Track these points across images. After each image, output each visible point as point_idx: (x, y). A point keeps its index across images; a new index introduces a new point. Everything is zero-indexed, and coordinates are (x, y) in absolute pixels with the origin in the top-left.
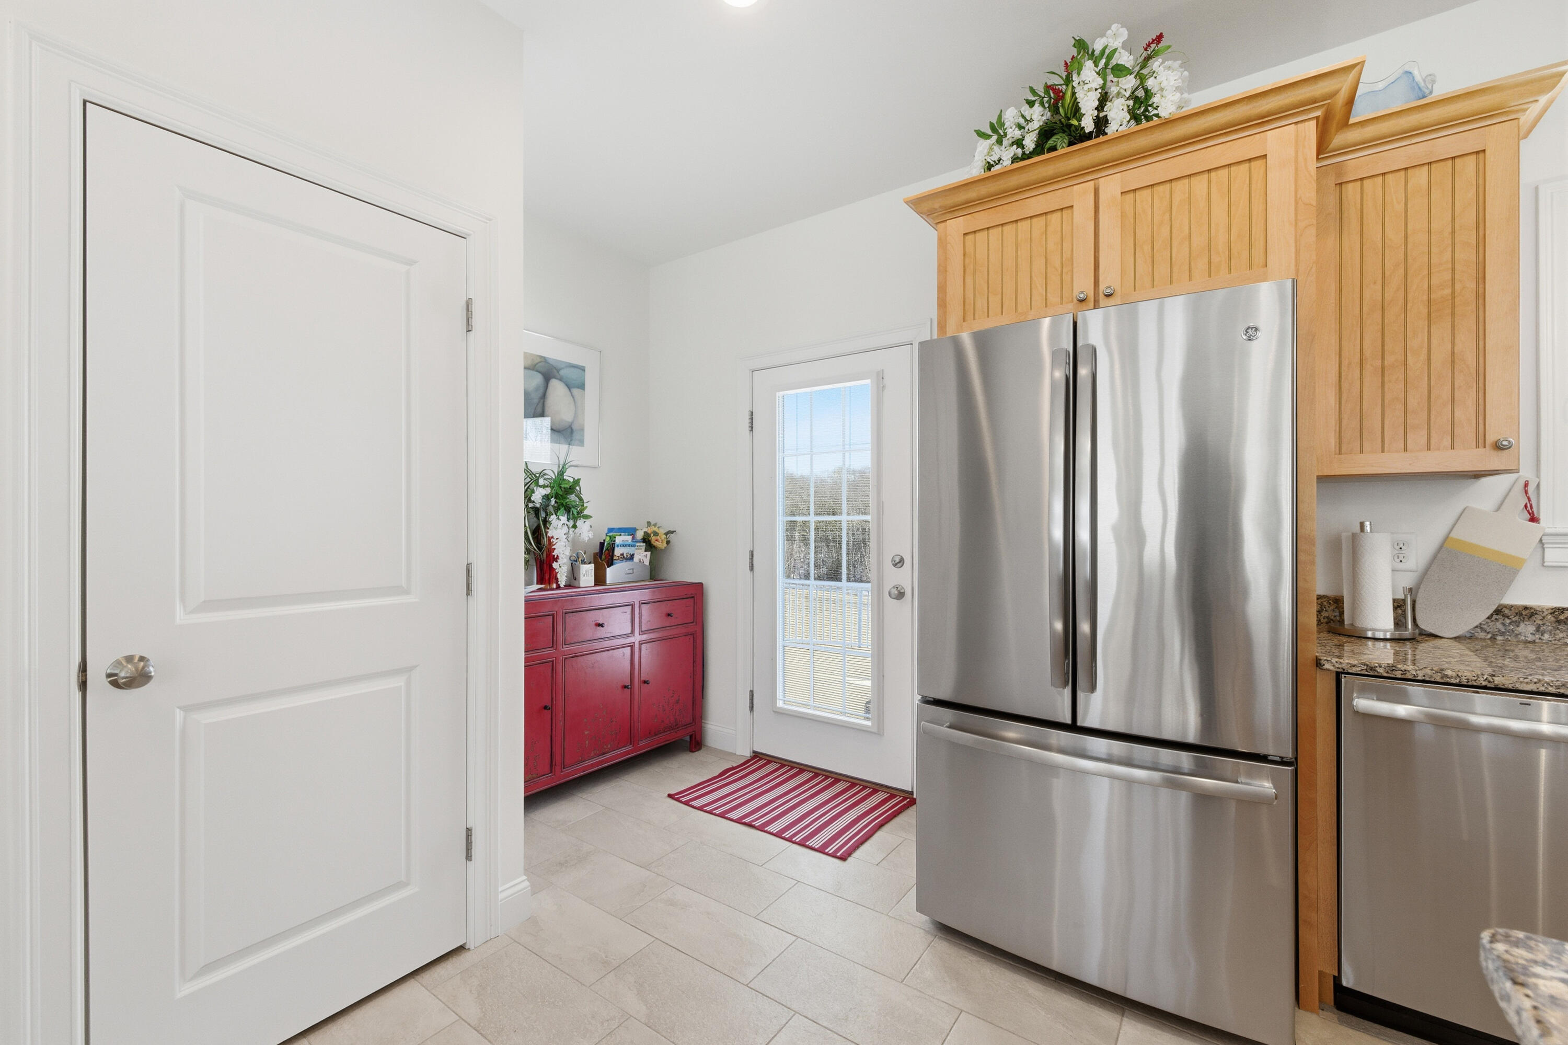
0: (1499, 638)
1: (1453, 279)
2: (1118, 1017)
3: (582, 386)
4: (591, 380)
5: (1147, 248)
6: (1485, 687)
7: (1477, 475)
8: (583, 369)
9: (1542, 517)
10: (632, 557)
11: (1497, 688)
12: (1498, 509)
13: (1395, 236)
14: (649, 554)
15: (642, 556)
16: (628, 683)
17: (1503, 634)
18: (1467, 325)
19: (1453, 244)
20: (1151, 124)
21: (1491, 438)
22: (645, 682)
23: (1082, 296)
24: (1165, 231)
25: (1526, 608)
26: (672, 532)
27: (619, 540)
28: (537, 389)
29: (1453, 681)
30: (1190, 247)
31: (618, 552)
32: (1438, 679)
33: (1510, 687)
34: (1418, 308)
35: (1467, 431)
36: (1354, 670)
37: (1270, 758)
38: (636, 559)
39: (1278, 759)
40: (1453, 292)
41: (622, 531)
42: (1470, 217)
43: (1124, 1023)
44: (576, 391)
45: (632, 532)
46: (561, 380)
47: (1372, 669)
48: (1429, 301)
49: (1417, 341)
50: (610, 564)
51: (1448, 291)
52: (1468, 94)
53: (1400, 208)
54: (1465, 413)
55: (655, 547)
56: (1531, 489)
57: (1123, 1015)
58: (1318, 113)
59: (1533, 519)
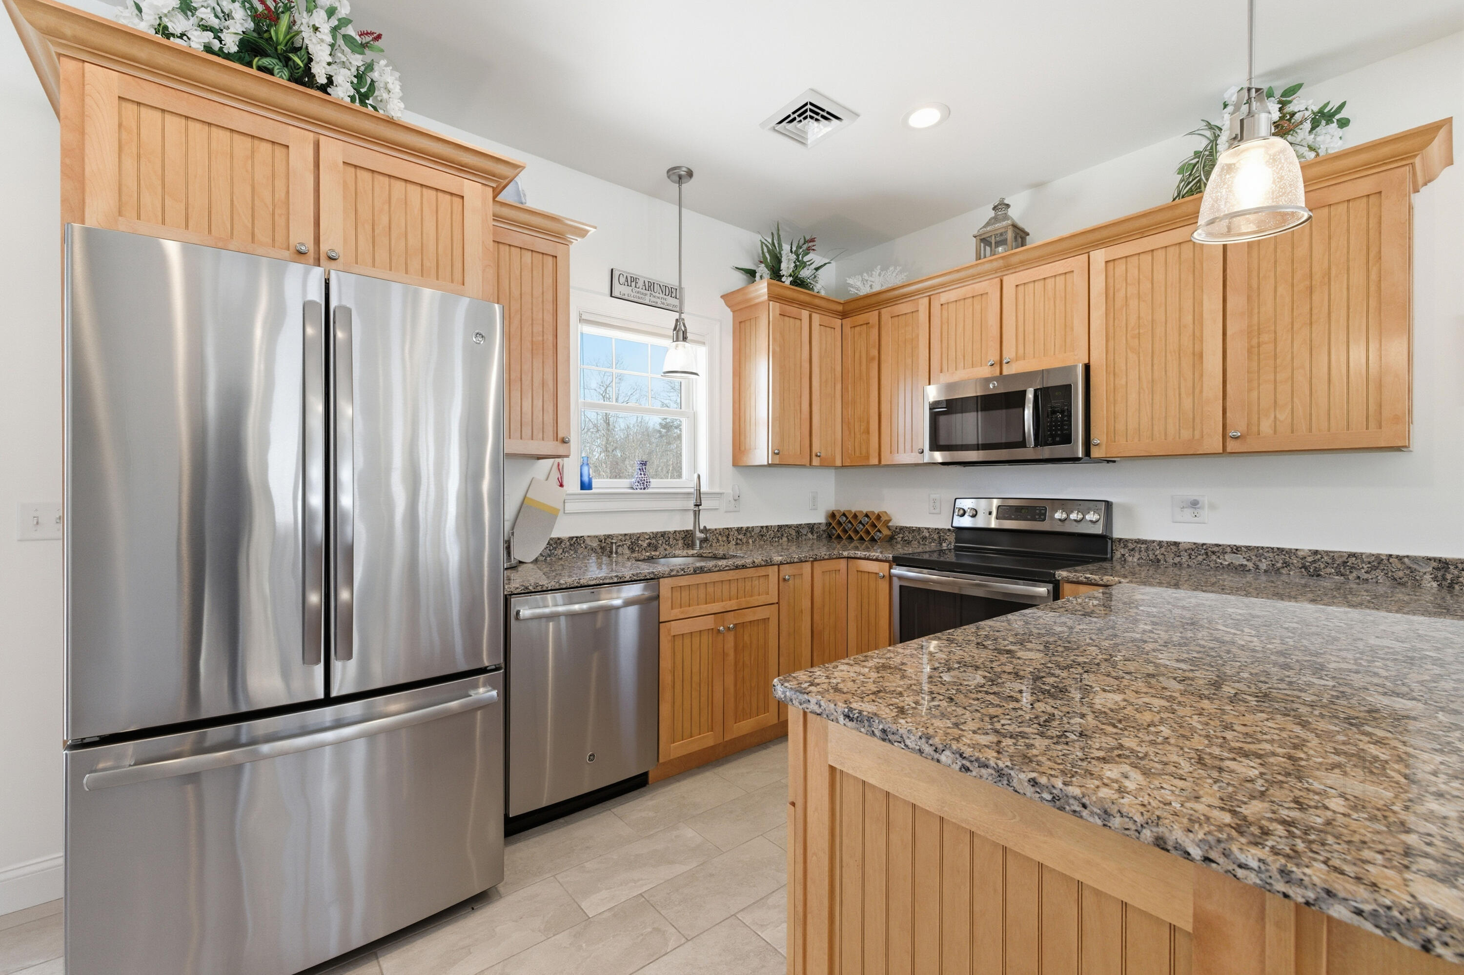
0: (548, 559)
1: (543, 331)
2: (375, 962)
5: (369, 228)
6: (577, 587)
7: (540, 458)
9: (564, 483)
11: (581, 587)
12: (547, 479)
13: (516, 293)
18: (550, 362)
19: (543, 310)
20: (363, 109)
21: (560, 435)
23: (303, 248)
24: (385, 220)
25: (559, 539)
29: (564, 587)
30: (406, 244)
32: (557, 587)
33: (586, 584)
34: (527, 345)
35: (549, 430)
36: (518, 591)
37: (488, 668)
39: (493, 667)
40: (543, 340)
42: (549, 296)
43: (381, 963)
47: (527, 588)
48: (532, 341)
49: (526, 367)
51: (540, 338)
52: (553, 218)
53: (518, 273)
54: (549, 418)
56: (561, 467)
57: (377, 958)
58: (494, 185)
59: (561, 485)
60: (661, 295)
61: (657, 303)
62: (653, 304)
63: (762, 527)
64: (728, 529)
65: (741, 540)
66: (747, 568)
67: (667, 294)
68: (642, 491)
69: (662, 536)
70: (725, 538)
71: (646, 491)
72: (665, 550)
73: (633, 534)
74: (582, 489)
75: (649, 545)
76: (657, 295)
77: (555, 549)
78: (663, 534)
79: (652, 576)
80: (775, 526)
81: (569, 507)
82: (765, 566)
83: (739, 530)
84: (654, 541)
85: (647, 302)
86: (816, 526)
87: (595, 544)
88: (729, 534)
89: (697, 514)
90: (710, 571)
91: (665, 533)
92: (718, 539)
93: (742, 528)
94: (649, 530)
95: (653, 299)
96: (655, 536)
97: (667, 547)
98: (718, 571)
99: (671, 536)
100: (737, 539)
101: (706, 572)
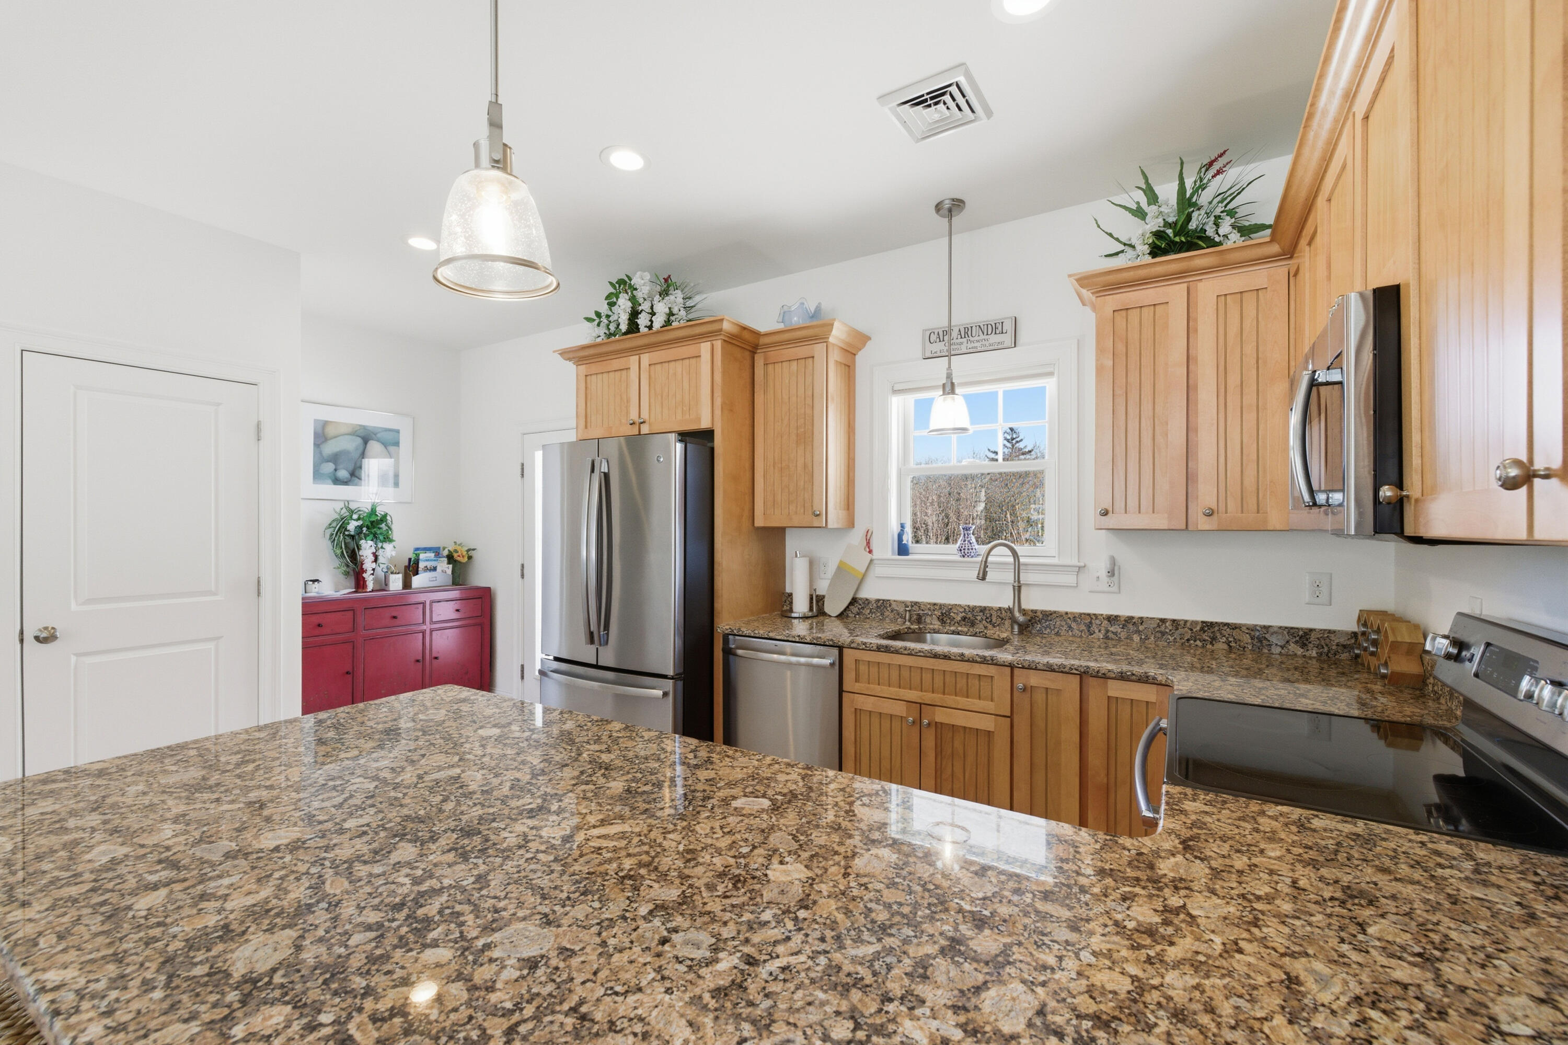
3: (397, 444)
4: (405, 440)
8: (398, 432)
10: (435, 569)
14: (451, 566)
15: (445, 568)
16: (420, 658)
17: (858, 614)
18: (808, 449)
22: (436, 658)
25: (863, 599)
26: (474, 550)
27: (422, 556)
28: (357, 449)
31: (422, 565)
34: (793, 437)
35: (808, 507)
38: (439, 569)
40: (804, 430)
41: (426, 550)
42: (809, 391)
44: (391, 448)
45: (437, 552)
46: (378, 440)
48: (797, 433)
49: (793, 455)
50: (416, 573)
55: (455, 561)
59: (870, 552)
60: (982, 337)
61: (976, 347)
62: (974, 350)
63: (1163, 621)
64: (1089, 615)
65: (1115, 633)
66: (949, 658)
67: (989, 332)
68: (962, 559)
69: (981, 611)
70: (1083, 627)
71: (966, 559)
72: (986, 628)
73: (944, 605)
74: (899, 554)
75: (964, 619)
76: (977, 338)
77: (863, 608)
78: (983, 610)
79: (831, 643)
80: (1196, 623)
81: (878, 570)
82: (980, 663)
83: (1112, 619)
84: (970, 615)
85: (964, 350)
86: (1313, 636)
87: (901, 609)
88: (1091, 623)
89: (1018, 589)
90: (897, 652)
91: (985, 608)
92: (1070, 627)
93: (1116, 617)
94: (964, 602)
95: (970, 345)
96: (973, 609)
97: (990, 626)
98: (909, 654)
99: (994, 614)
100: (1107, 631)
101: (892, 652)
